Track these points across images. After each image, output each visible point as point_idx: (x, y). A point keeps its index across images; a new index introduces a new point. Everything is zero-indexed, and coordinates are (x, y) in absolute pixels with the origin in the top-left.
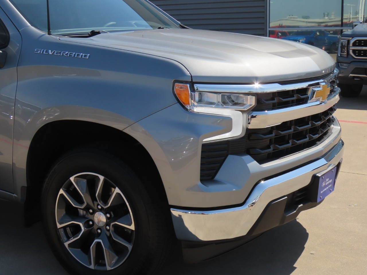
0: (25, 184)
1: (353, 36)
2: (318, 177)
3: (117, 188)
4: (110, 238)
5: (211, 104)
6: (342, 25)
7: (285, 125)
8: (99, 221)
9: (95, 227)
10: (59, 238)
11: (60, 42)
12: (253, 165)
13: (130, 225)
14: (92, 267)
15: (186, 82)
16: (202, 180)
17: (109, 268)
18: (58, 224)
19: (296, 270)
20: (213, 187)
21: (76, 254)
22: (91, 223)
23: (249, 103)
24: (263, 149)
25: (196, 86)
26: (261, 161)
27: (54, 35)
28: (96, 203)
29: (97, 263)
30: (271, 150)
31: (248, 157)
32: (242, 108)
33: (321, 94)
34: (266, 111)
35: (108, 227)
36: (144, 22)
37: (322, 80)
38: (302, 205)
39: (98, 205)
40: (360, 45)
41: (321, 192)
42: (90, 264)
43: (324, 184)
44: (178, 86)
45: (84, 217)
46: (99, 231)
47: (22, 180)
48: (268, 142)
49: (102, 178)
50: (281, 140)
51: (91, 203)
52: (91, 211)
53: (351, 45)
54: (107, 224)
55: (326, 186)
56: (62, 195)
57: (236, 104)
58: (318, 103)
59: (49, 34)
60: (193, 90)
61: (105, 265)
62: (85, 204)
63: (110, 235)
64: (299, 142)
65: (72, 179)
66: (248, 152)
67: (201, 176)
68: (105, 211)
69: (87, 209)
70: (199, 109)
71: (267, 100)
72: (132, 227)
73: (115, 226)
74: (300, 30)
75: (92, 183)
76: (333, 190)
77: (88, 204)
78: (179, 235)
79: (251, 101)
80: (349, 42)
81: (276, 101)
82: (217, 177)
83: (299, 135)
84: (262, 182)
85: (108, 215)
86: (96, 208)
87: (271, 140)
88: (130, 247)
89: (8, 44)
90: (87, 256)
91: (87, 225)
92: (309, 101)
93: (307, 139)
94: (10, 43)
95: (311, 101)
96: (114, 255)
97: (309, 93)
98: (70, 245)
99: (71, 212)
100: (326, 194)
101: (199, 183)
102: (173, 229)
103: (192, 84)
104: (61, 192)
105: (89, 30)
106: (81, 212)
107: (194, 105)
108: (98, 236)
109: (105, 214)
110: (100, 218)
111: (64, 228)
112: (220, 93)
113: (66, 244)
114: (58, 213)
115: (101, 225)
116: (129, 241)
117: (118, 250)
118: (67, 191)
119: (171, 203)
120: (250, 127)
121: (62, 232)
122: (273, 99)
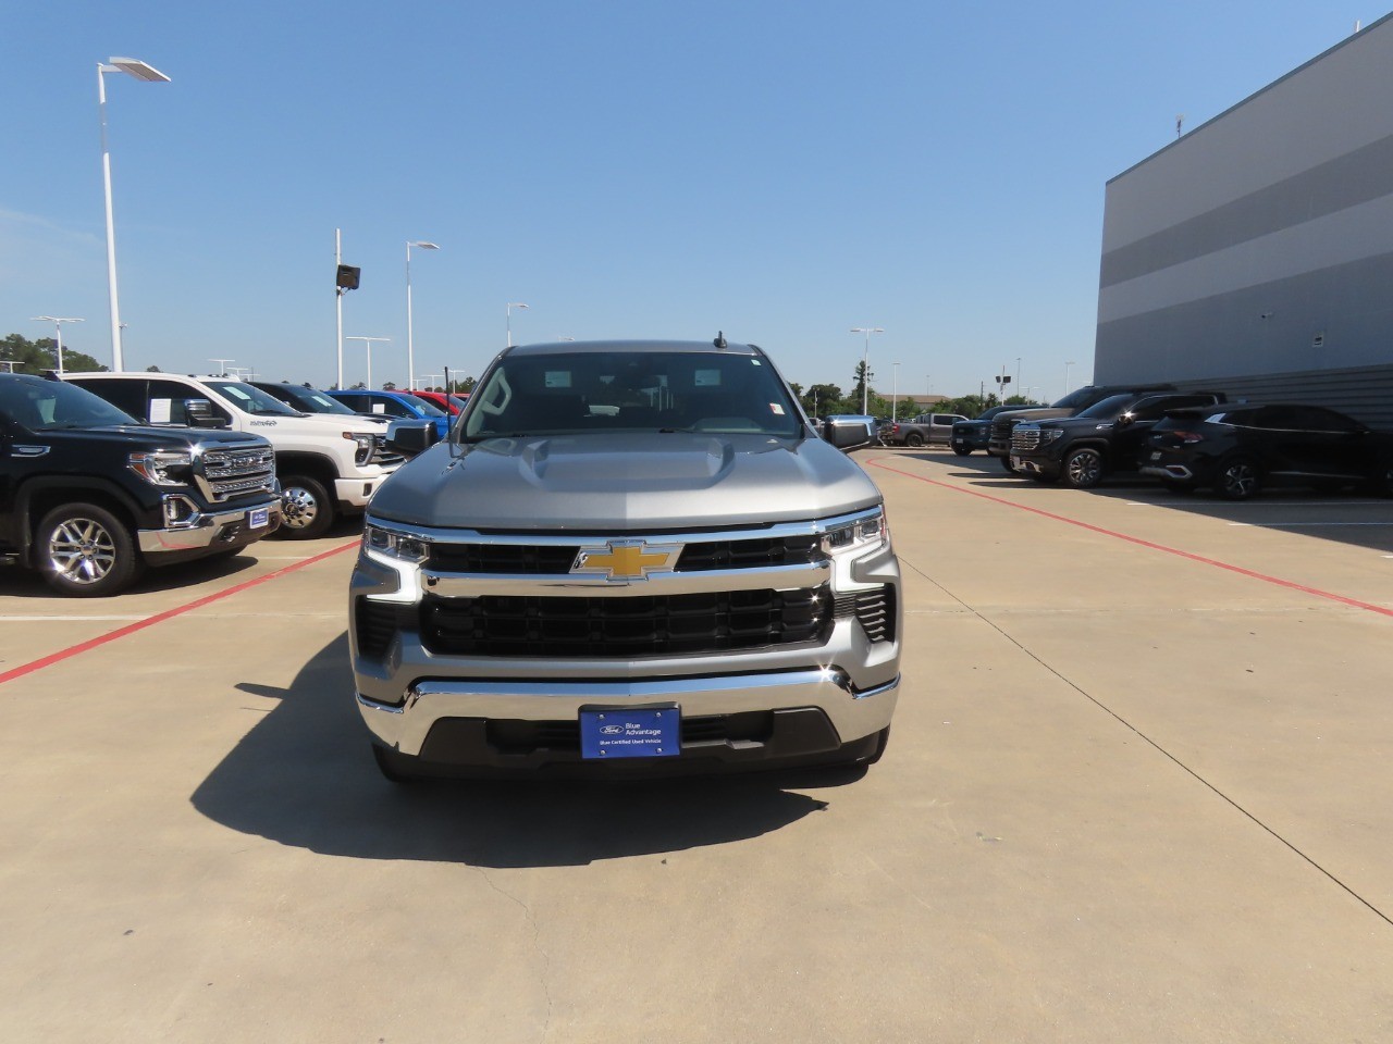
55: (627, 737)
95: (579, 571)
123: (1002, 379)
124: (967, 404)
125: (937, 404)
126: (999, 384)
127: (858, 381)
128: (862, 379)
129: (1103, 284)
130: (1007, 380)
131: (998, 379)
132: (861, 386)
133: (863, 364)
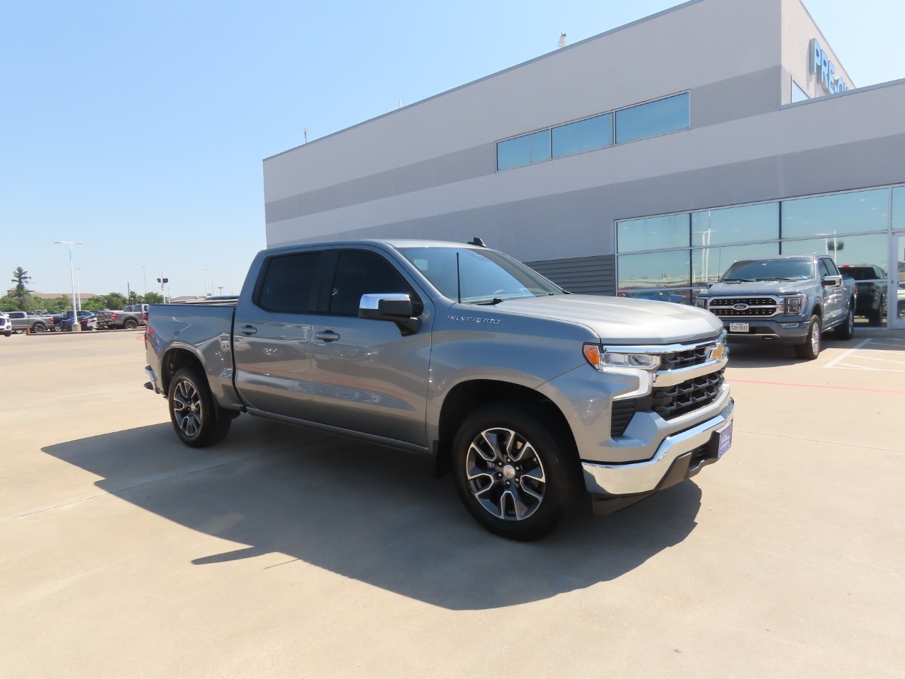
0: (437, 439)
1: (710, 296)
2: (719, 434)
3: (528, 443)
4: (519, 489)
5: (618, 364)
6: (691, 285)
7: (686, 384)
8: (508, 474)
9: (504, 479)
10: (470, 490)
11: (470, 309)
12: (660, 422)
13: (541, 477)
14: (502, 517)
15: (596, 344)
16: (613, 436)
17: (519, 519)
18: (468, 476)
19: (697, 525)
20: (621, 442)
21: (486, 505)
22: (500, 475)
23: (654, 363)
24: (667, 406)
25: (605, 347)
26: (667, 417)
27: (465, 303)
28: (505, 456)
29: (506, 513)
30: (674, 407)
31: (654, 414)
32: (647, 368)
33: (717, 353)
34: (669, 370)
35: (517, 480)
36: (525, 289)
37: (717, 340)
38: (703, 461)
39: (508, 458)
40: (718, 304)
41: (721, 448)
42: (500, 514)
43: (723, 440)
44: (587, 348)
45: (493, 469)
46: (508, 483)
47: (434, 434)
48: (671, 400)
49: (513, 433)
50: (683, 398)
51: (501, 457)
52: (500, 464)
53: (708, 304)
54: (517, 476)
55: (724, 443)
56: (473, 449)
57: (641, 364)
58: (715, 362)
59: (460, 302)
60: (602, 351)
61: (515, 515)
62: (495, 458)
63: (520, 486)
64: (699, 400)
65: (483, 434)
66: (653, 409)
67: (612, 432)
68: (514, 464)
69: (496, 462)
70: (607, 369)
71: (671, 360)
72: (543, 480)
73: (525, 479)
74: (643, 291)
75: (502, 437)
76: (730, 446)
77: (498, 457)
78: (589, 488)
79: (657, 361)
80: (706, 301)
81: (678, 361)
82: (626, 433)
83: (698, 393)
84: (668, 438)
85: (517, 468)
86: (505, 461)
87: (673, 398)
88: (540, 499)
89: (422, 312)
90: (496, 507)
91: (496, 477)
92: (706, 360)
93: (705, 397)
94: (424, 311)
95: (709, 359)
96: (523, 505)
97: (706, 352)
98: (480, 496)
99: (481, 465)
100: (724, 451)
101: (610, 438)
102: (585, 484)
103: (601, 345)
104: (473, 445)
105: (490, 298)
106: (490, 465)
107: (603, 366)
108: (508, 487)
109: (514, 467)
110: (509, 471)
111: (474, 479)
112: (627, 354)
113: (477, 495)
114: (469, 465)
115: (510, 477)
116: (539, 492)
117: (528, 501)
118: (478, 445)
119: (581, 457)
120: (655, 385)
121: (473, 485)
122: (675, 359)
123: (162, 281)
124: (114, 299)
125: (90, 300)
126: (160, 284)
127: (17, 283)
128: (20, 282)
129: (268, 221)
130: (166, 281)
131: (159, 280)
132: (20, 287)
133: (20, 270)
